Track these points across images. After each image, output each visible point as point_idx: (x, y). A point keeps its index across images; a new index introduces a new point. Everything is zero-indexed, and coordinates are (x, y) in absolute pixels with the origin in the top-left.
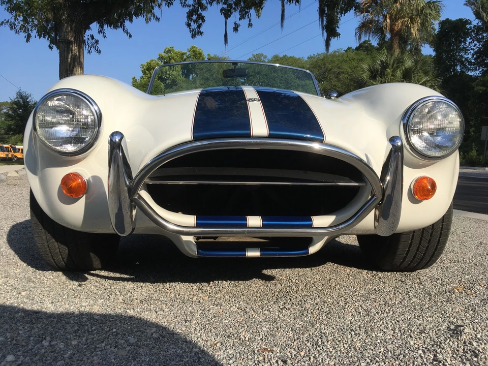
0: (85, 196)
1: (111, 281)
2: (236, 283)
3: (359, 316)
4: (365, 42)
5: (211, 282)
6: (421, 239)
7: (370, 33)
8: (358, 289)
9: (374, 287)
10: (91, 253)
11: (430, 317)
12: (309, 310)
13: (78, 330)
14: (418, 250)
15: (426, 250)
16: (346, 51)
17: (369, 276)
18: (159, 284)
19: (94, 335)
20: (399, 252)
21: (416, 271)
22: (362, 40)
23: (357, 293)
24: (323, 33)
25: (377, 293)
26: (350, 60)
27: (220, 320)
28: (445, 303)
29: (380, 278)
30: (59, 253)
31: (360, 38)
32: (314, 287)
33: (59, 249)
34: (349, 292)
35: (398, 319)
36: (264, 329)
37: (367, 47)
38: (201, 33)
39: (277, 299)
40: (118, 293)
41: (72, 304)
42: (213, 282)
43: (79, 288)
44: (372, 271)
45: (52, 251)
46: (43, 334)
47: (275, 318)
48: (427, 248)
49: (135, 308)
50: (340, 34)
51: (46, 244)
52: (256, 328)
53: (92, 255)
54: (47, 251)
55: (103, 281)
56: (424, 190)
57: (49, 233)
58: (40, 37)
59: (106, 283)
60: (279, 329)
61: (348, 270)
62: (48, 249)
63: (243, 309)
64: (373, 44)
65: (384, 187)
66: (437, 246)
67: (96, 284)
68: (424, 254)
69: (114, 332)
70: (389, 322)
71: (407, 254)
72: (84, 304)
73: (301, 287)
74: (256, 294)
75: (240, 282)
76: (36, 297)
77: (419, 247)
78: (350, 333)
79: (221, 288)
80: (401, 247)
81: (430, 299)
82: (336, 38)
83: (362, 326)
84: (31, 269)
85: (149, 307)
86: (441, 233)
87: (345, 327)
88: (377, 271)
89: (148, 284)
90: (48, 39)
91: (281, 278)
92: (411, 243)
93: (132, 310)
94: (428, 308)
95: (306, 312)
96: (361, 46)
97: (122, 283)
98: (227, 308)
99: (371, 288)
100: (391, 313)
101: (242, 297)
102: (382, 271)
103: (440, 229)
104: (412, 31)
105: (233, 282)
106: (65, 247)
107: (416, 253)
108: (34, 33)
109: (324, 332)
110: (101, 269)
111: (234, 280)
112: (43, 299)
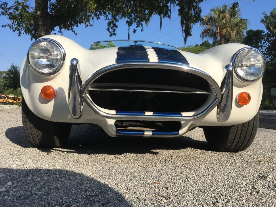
0: (54, 99)
1: (66, 153)
2: (137, 154)
3: (208, 170)
4: (205, 42)
5: (123, 154)
6: (242, 132)
7: (208, 36)
8: (206, 159)
9: (216, 158)
10: (54, 136)
11: (248, 171)
12: (179, 166)
13: (48, 173)
14: (240, 138)
15: (244, 138)
16: (195, 46)
17: (212, 154)
18: (93, 154)
19: (57, 175)
20: (229, 139)
21: (238, 152)
22: (204, 41)
23: (206, 160)
24: (183, 33)
25: (217, 161)
26: (197, 51)
27: (128, 170)
28: (256, 166)
29: (219, 155)
30: (37, 136)
31: (203, 38)
32: (181, 157)
33: (37, 133)
34: (201, 160)
35: (230, 172)
36: (154, 174)
37: (207, 44)
38: (115, 34)
39: (160, 162)
40: (70, 158)
41: (44, 162)
42: (124, 154)
43: (47, 155)
44: (214, 151)
45: (32, 134)
46: (28, 174)
47: (160, 170)
48: (245, 137)
49: (80, 164)
50: (192, 35)
51: (30, 130)
52: (150, 174)
53: (55, 137)
54: (30, 134)
55: (61, 153)
56: (244, 100)
57: (32, 124)
58: (26, 34)
59: (63, 154)
60: (163, 174)
61: (200, 151)
62: (30, 133)
63: (141, 166)
64: (210, 43)
65: (223, 93)
66: (251, 136)
67: (57, 154)
68: (243, 141)
69: (69, 174)
70: (225, 173)
71: (234, 140)
72: (50, 162)
73: (174, 157)
74: (148, 160)
75: (139, 154)
76: (23, 158)
77: (240, 136)
78: (203, 177)
79: (128, 157)
80: (230, 136)
81: (248, 164)
82: (190, 37)
83: (210, 174)
84: (20, 147)
85: (88, 164)
86: (253, 128)
87: (200, 174)
88: (216, 151)
89: (86, 155)
90: (31, 35)
91: (162, 153)
92: (236, 134)
93: (78, 165)
94: (247, 167)
95: (178, 167)
96: (203, 44)
97: (72, 154)
98: (133, 165)
99: (213, 158)
100: (226, 169)
101: (141, 161)
102: (219, 152)
103: (252, 126)
104: (232, 35)
105: (135, 154)
106: (40, 132)
107: (239, 140)
108: (23, 32)
109: (188, 176)
110: (59, 148)
111: (136, 153)
112: (27, 159)
